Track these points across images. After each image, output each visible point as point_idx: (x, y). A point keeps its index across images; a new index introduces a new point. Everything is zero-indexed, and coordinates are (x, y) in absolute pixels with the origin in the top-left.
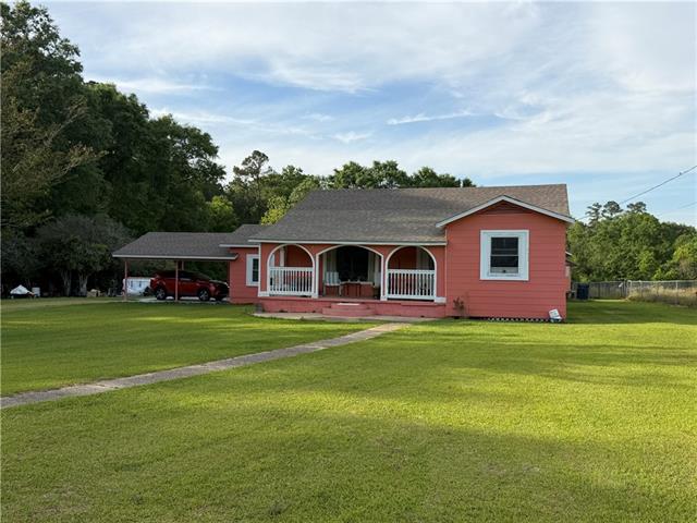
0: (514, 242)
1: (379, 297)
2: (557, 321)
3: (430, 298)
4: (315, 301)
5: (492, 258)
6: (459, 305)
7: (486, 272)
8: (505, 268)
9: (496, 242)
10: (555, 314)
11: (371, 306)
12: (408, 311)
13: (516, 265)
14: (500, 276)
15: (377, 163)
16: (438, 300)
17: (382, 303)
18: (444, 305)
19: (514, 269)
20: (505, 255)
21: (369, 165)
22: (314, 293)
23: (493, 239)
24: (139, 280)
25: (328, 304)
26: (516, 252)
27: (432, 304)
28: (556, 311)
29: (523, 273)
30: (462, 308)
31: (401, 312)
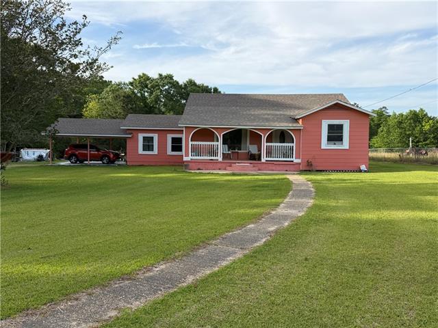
0: (340, 127)
1: (261, 160)
2: (365, 171)
3: (292, 159)
4: (220, 162)
5: (328, 136)
6: (309, 164)
7: (325, 144)
8: (336, 142)
9: (331, 127)
10: (363, 167)
11: (256, 165)
12: (278, 168)
13: (342, 140)
14: (332, 147)
15: (160, 75)
16: (296, 161)
17: (263, 163)
18: (300, 164)
19: (340, 142)
20: (335, 134)
21: (156, 76)
22: (220, 158)
23: (329, 125)
24: (33, 150)
25: (228, 165)
26: (342, 133)
27: (292, 163)
28: (364, 166)
29: (345, 145)
30: (311, 165)
31: (274, 168)
